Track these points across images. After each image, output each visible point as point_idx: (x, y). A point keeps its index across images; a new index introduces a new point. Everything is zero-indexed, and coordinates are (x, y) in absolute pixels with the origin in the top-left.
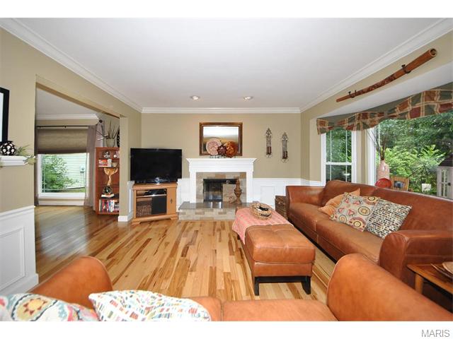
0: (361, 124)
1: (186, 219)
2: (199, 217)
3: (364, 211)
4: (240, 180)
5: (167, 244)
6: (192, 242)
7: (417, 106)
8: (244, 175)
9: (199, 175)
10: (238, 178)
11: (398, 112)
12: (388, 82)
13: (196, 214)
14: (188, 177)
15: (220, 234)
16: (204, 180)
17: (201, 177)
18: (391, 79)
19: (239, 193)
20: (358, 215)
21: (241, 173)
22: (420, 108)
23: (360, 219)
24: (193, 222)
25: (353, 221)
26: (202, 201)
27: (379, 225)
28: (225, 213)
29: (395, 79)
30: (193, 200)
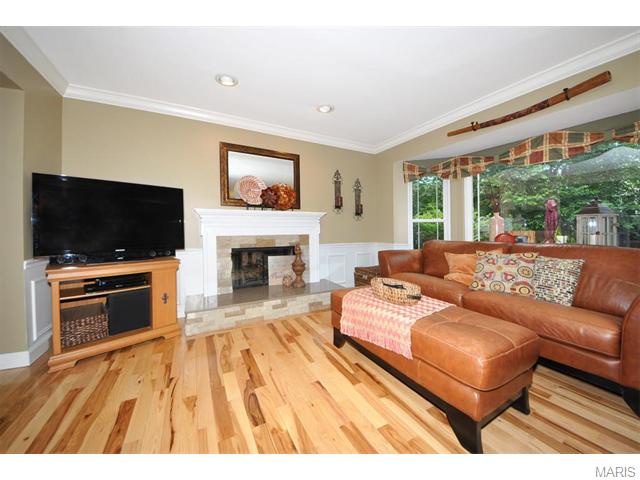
0: (459, 171)
1: (206, 329)
2: (232, 321)
3: (526, 272)
4: (301, 247)
5: (191, 403)
6: (253, 380)
7: (539, 149)
8: (305, 239)
9: (221, 241)
10: (298, 245)
11: (512, 156)
12: (537, 110)
13: (227, 315)
14: (199, 245)
15: (298, 343)
16: (233, 250)
17: (226, 246)
18: (542, 106)
19: (300, 268)
20: (521, 279)
21: (301, 236)
22: (542, 152)
23: (525, 283)
24: (225, 334)
25: (518, 288)
26: (231, 290)
27: (549, 287)
28: (284, 305)
29: (548, 106)
30: (212, 290)
